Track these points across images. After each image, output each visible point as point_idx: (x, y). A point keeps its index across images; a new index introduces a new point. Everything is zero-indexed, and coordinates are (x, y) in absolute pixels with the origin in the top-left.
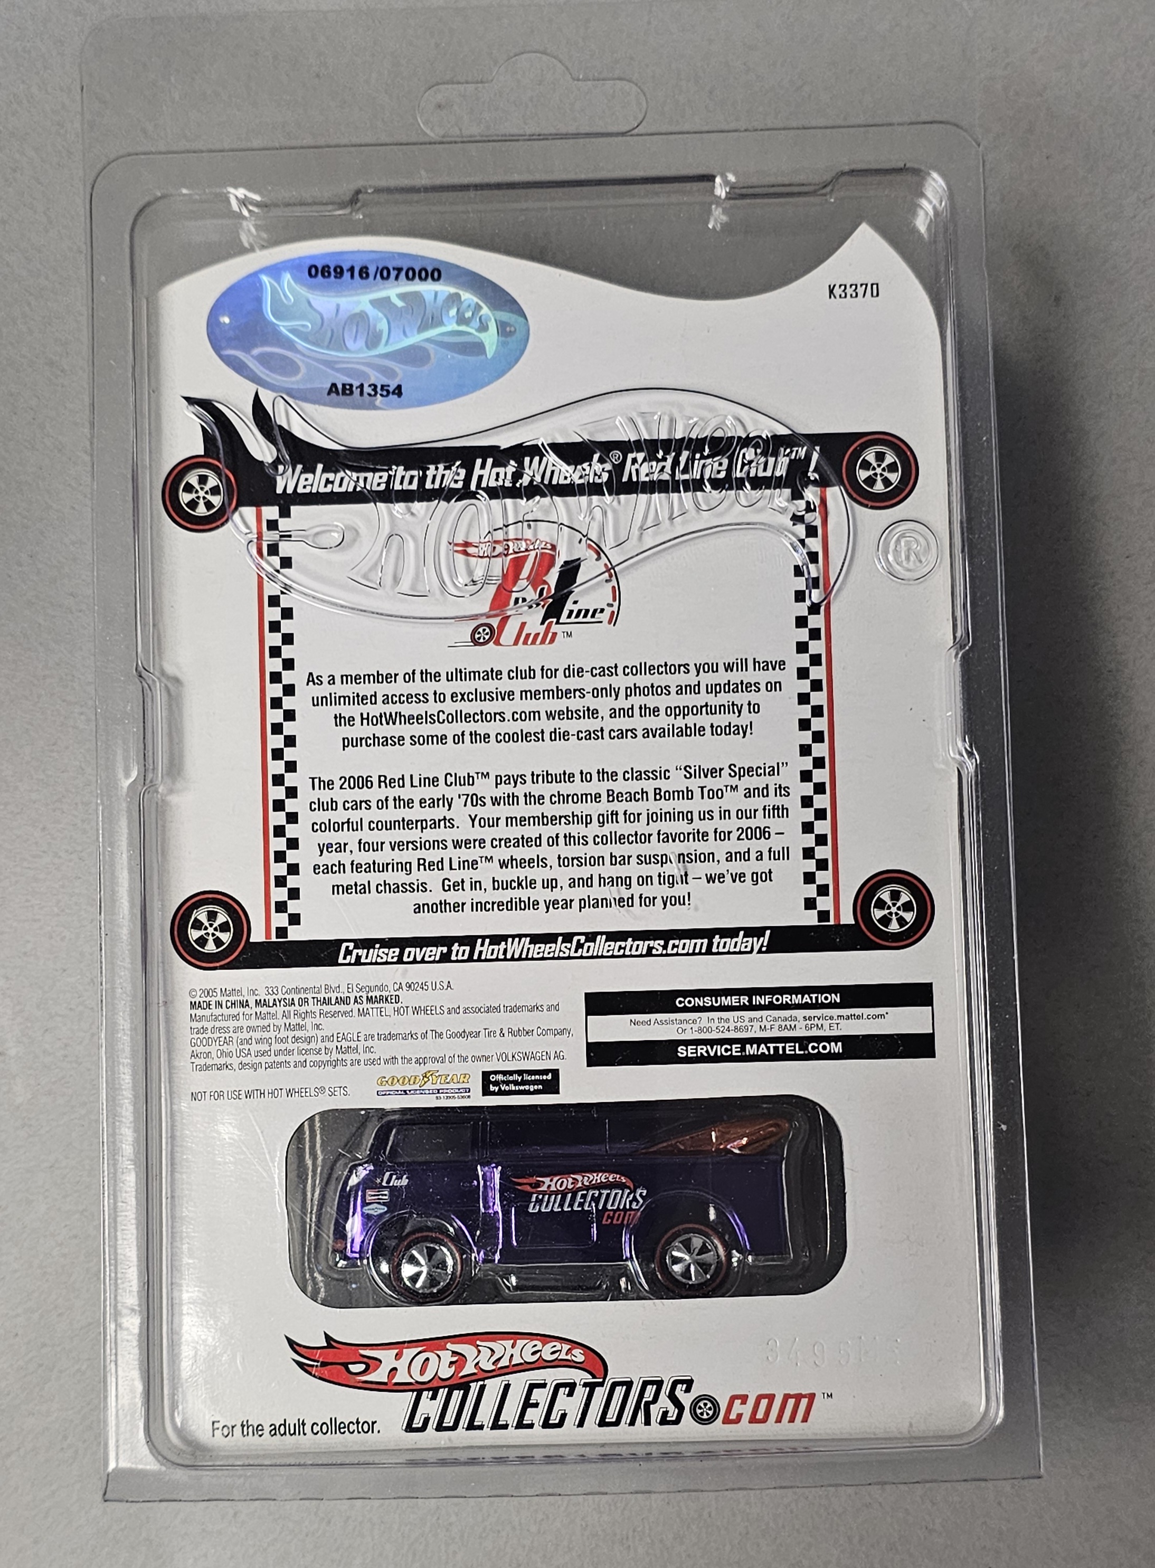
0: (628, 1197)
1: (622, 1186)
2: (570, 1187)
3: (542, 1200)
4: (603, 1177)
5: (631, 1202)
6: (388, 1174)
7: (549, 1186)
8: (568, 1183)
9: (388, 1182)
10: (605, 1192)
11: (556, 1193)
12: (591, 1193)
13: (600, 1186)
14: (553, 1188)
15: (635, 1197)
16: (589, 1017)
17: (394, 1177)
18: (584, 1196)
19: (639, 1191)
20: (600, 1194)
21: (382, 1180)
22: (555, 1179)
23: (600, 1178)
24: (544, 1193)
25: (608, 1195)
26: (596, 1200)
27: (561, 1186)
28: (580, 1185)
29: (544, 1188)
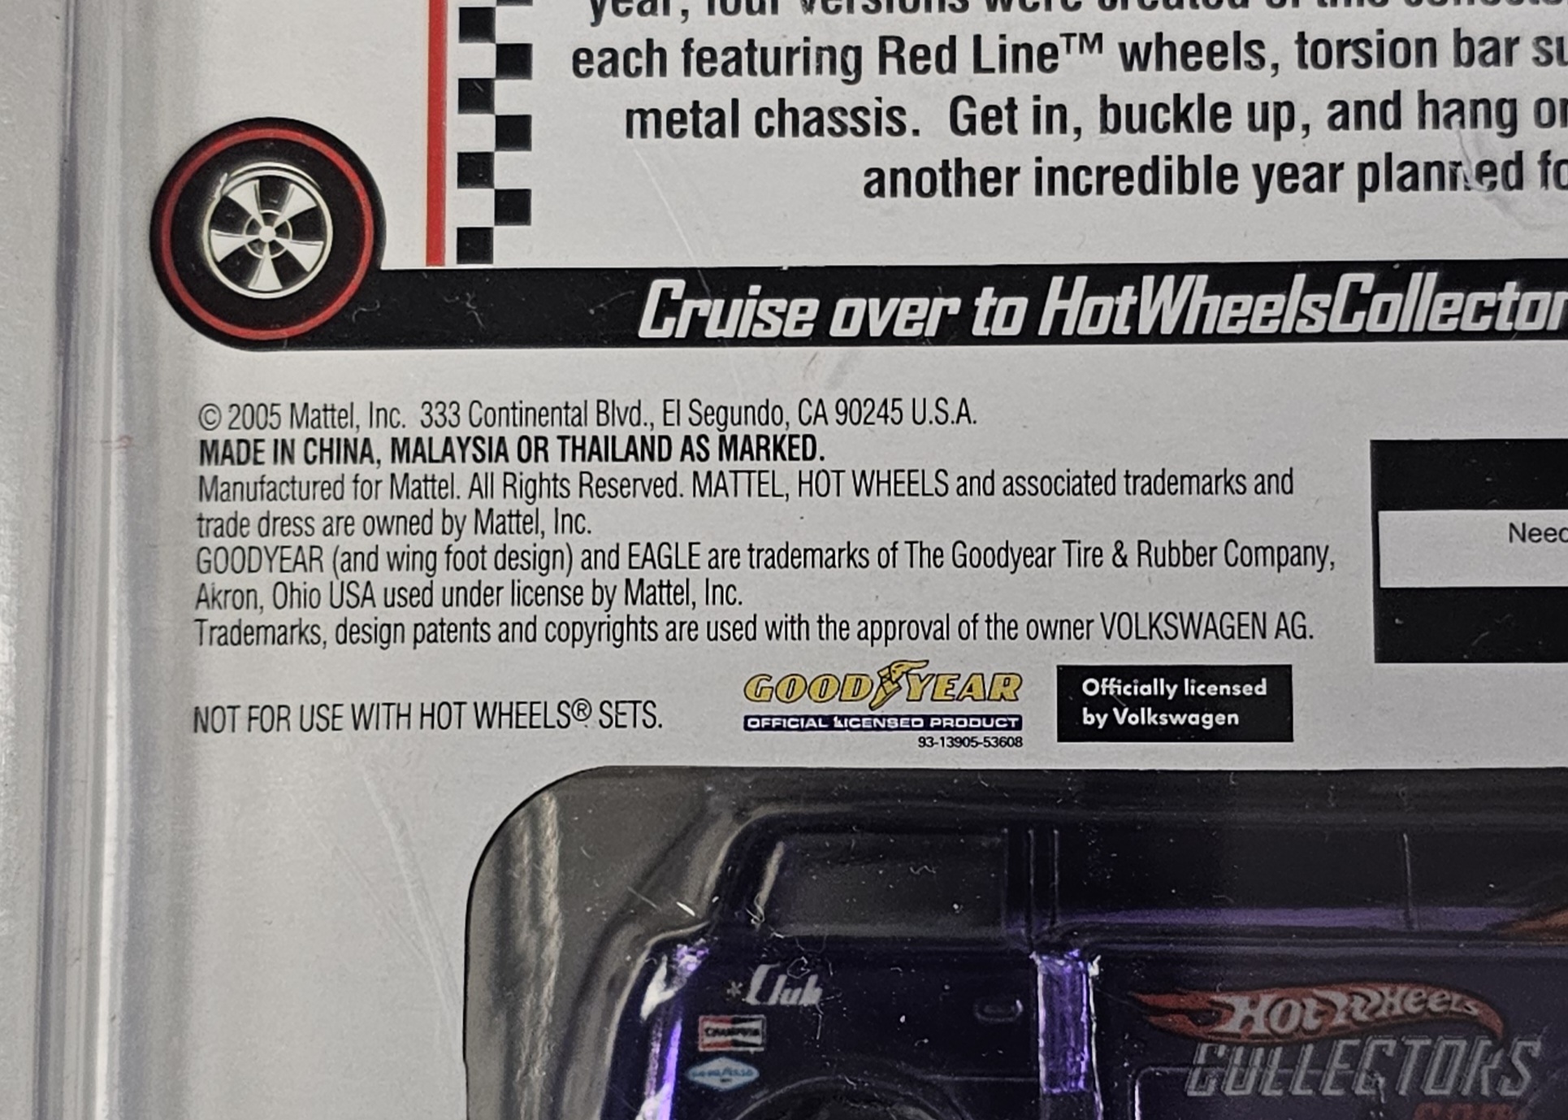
0: (1486, 1060)
1: (1468, 1027)
2: (1311, 1023)
3: (1224, 1063)
4: (1411, 999)
5: (1495, 1078)
6: (762, 971)
7: (1249, 1020)
8: (1305, 1014)
9: (765, 993)
10: (1417, 1044)
11: (1269, 1041)
12: (1373, 1045)
13: (1402, 1026)
14: (1259, 1028)
15: (1507, 1060)
16: (1381, 514)
17: (782, 979)
18: (1353, 1056)
19: (1520, 1045)
20: (1403, 1050)
21: (746, 989)
22: (1266, 1000)
23: (1403, 1000)
24: (1232, 1041)
25: (1427, 1054)
26: (1389, 1066)
27: (1283, 1023)
28: (1340, 1020)
29: (1232, 1026)
